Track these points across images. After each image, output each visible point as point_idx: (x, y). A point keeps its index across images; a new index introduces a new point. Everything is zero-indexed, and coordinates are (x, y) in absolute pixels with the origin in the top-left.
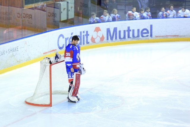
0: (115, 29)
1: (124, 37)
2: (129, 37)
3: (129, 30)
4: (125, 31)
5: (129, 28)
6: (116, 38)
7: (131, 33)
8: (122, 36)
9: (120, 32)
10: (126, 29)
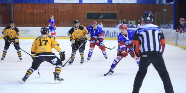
0: (108, 32)
1: (113, 36)
2: (115, 36)
3: (115, 33)
4: (113, 33)
5: (115, 31)
6: (108, 36)
7: (116, 34)
8: (111, 35)
9: (110, 33)
10: (114, 32)
